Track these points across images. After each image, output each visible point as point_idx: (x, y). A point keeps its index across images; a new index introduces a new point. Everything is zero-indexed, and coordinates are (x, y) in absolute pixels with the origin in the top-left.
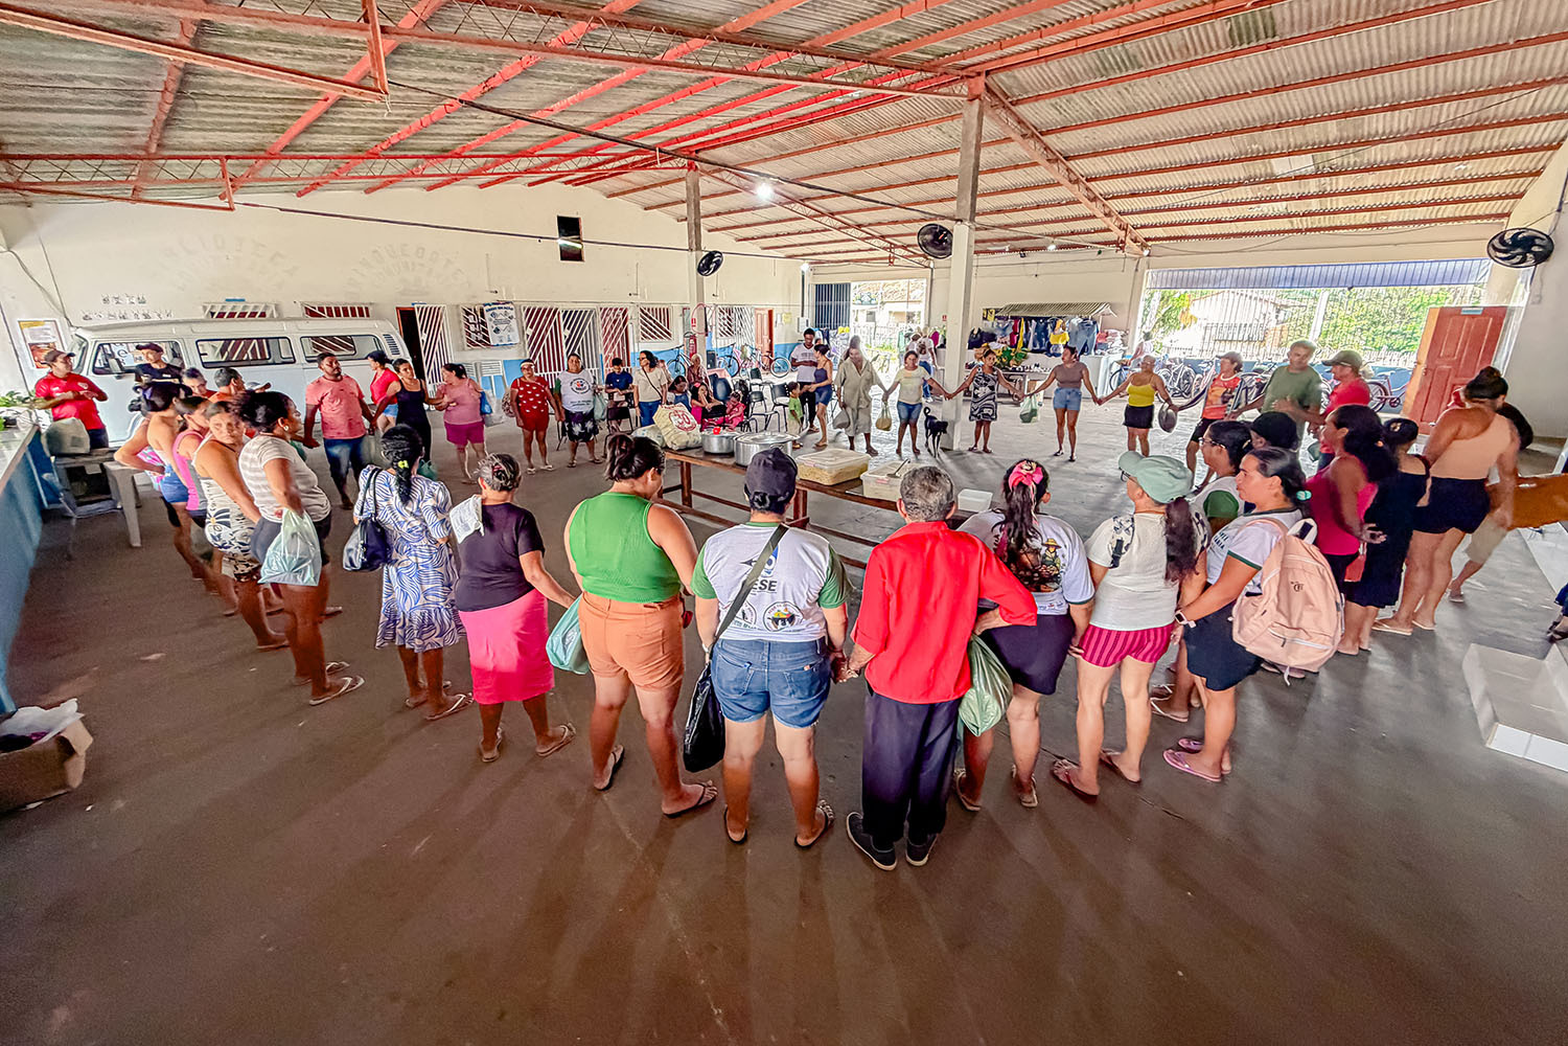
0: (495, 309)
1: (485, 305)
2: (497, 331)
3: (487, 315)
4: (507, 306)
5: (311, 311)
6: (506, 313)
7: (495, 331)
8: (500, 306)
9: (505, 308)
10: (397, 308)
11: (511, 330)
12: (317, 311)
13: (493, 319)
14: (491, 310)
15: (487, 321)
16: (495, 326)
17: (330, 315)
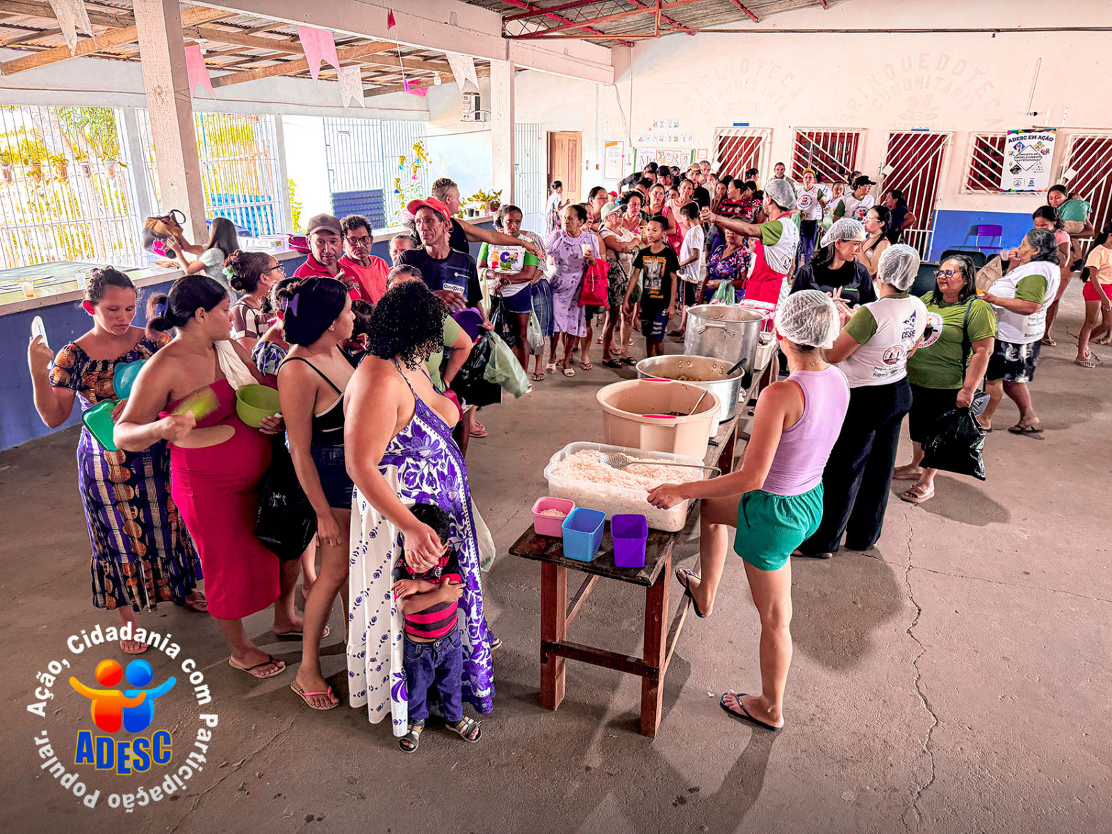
0: (1022, 138)
1: (1009, 133)
2: (1016, 170)
3: (1009, 147)
4: (1042, 134)
5: (801, 137)
6: (1039, 145)
7: (1012, 170)
8: (1033, 134)
9: (1040, 137)
10: (891, 135)
11: (1040, 170)
12: (806, 137)
13: (1016, 152)
14: (1017, 139)
15: (1006, 155)
16: (1015, 163)
17: (818, 142)
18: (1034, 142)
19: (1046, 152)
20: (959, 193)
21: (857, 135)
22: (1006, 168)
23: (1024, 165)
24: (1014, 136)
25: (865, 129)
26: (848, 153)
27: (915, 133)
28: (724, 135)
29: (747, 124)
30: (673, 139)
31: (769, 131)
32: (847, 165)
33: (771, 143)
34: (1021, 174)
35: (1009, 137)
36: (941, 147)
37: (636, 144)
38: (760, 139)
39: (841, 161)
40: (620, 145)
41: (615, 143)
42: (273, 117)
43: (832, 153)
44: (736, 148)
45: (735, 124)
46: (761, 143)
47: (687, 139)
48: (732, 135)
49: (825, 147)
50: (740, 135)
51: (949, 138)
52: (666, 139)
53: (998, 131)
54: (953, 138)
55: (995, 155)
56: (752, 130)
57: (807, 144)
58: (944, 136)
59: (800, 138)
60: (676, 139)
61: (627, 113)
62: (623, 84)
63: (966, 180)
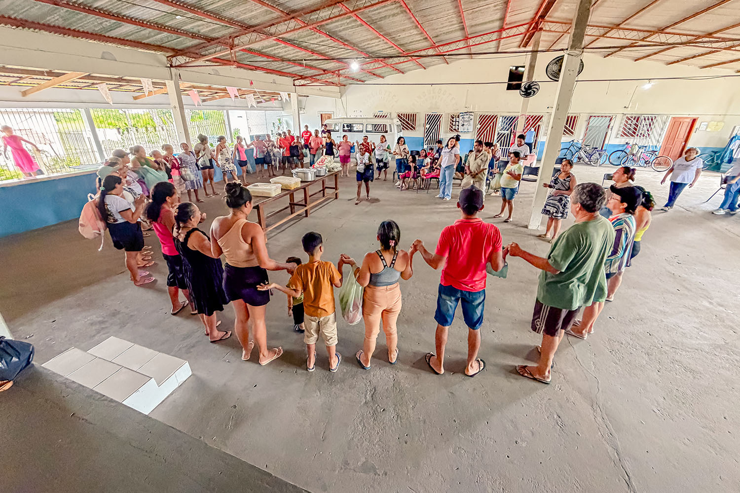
0: (464, 115)
1: (460, 113)
3: (460, 118)
5: (399, 115)
7: (462, 125)
8: (467, 114)
9: (470, 115)
10: (426, 114)
11: (470, 125)
12: (401, 115)
13: (463, 120)
14: (462, 116)
15: (460, 120)
16: (463, 123)
17: (404, 116)
18: (468, 116)
19: (471, 119)
20: (447, 133)
21: (416, 114)
22: (460, 125)
23: (465, 123)
24: (462, 114)
25: (418, 112)
26: (413, 120)
27: (432, 114)
28: (376, 115)
29: (382, 111)
30: (360, 116)
31: (389, 114)
32: (413, 124)
34: (465, 126)
35: (460, 115)
36: (441, 118)
39: (411, 123)
42: (225, 111)
43: (409, 120)
45: (379, 111)
48: (378, 115)
49: (406, 119)
50: (380, 115)
52: (358, 116)
53: (456, 113)
54: (444, 115)
56: (384, 113)
57: (401, 117)
58: (442, 115)
61: (345, 107)
62: (344, 98)
63: (449, 129)
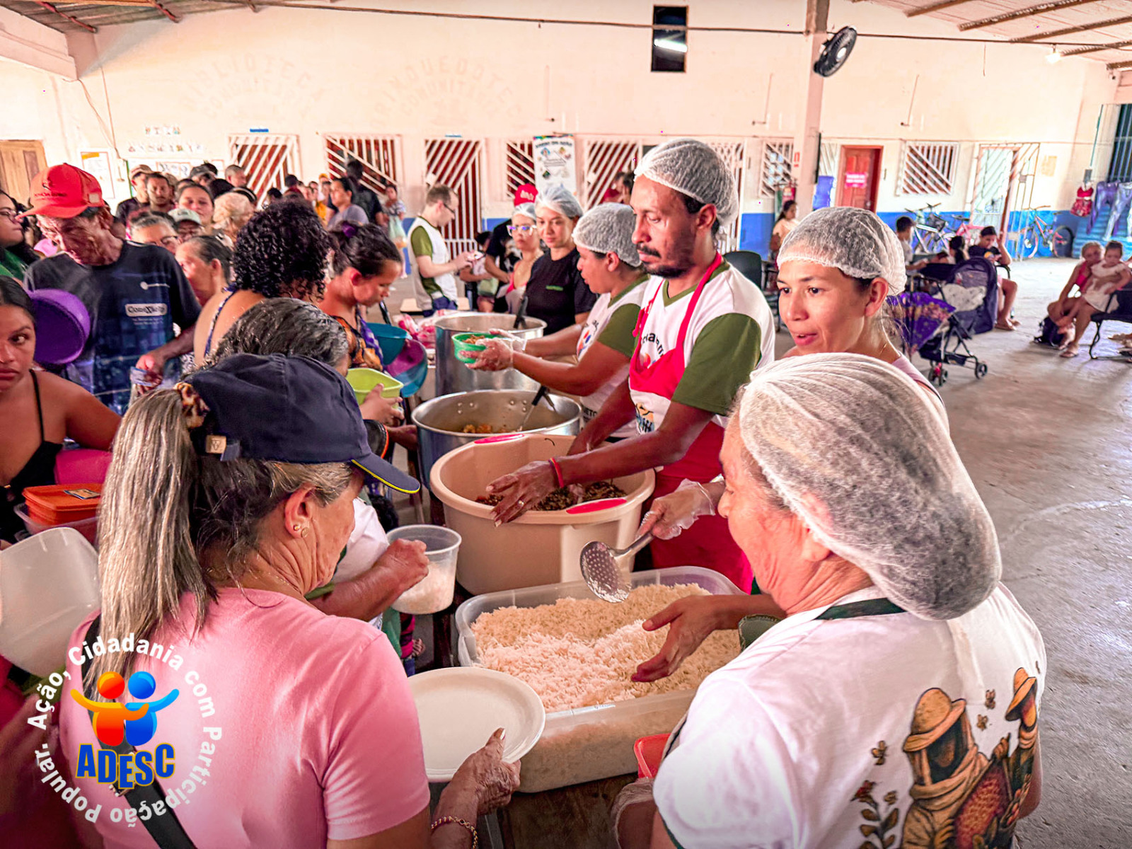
0: (547, 144)
1: (535, 138)
2: (547, 175)
4: (564, 139)
5: (332, 144)
6: (562, 150)
7: (544, 176)
8: (555, 140)
9: (562, 143)
10: (427, 142)
11: (566, 174)
12: (338, 144)
13: (544, 158)
14: (542, 145)
15: (535, 160)
16: (545, 169)
17: (352, 149)
18: (558, 147)
19: (568, 157)
20: (502, 200)
21: (392, 142)
22: (538, 173)
24: (538, 141)
25: (399, 135)
26: (386, 162)
27: (448, 140)
28: (241, 143)
29: (266, 130)
30: (175, 149)
31: (294, 139)
32: (387, 174)
33: (299, 151)
34: (552, 179)
35: (535, 143)
36: (476, 154)
37: (125, 154)
38: (284, 147)
39: (380, 169)
40: (102, 156)
41: (95, 155)
43: (370, 161)
44: (259, 158)
45: (252, 131)
46: (287, 152)
47: (194, 148)
48: (250, 144)
50: (260, 144)
51: (482, 146)
52: (167, 148)
53: (523, 136)
54: (487, 144)
55: (525, 160)
56: (275, 136)
57: (340, 153)
58: (477, 143)
59: (332, 146)
60: (180, 149)
63: (505, 188)
